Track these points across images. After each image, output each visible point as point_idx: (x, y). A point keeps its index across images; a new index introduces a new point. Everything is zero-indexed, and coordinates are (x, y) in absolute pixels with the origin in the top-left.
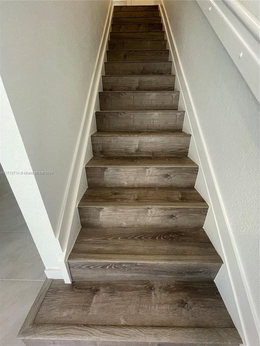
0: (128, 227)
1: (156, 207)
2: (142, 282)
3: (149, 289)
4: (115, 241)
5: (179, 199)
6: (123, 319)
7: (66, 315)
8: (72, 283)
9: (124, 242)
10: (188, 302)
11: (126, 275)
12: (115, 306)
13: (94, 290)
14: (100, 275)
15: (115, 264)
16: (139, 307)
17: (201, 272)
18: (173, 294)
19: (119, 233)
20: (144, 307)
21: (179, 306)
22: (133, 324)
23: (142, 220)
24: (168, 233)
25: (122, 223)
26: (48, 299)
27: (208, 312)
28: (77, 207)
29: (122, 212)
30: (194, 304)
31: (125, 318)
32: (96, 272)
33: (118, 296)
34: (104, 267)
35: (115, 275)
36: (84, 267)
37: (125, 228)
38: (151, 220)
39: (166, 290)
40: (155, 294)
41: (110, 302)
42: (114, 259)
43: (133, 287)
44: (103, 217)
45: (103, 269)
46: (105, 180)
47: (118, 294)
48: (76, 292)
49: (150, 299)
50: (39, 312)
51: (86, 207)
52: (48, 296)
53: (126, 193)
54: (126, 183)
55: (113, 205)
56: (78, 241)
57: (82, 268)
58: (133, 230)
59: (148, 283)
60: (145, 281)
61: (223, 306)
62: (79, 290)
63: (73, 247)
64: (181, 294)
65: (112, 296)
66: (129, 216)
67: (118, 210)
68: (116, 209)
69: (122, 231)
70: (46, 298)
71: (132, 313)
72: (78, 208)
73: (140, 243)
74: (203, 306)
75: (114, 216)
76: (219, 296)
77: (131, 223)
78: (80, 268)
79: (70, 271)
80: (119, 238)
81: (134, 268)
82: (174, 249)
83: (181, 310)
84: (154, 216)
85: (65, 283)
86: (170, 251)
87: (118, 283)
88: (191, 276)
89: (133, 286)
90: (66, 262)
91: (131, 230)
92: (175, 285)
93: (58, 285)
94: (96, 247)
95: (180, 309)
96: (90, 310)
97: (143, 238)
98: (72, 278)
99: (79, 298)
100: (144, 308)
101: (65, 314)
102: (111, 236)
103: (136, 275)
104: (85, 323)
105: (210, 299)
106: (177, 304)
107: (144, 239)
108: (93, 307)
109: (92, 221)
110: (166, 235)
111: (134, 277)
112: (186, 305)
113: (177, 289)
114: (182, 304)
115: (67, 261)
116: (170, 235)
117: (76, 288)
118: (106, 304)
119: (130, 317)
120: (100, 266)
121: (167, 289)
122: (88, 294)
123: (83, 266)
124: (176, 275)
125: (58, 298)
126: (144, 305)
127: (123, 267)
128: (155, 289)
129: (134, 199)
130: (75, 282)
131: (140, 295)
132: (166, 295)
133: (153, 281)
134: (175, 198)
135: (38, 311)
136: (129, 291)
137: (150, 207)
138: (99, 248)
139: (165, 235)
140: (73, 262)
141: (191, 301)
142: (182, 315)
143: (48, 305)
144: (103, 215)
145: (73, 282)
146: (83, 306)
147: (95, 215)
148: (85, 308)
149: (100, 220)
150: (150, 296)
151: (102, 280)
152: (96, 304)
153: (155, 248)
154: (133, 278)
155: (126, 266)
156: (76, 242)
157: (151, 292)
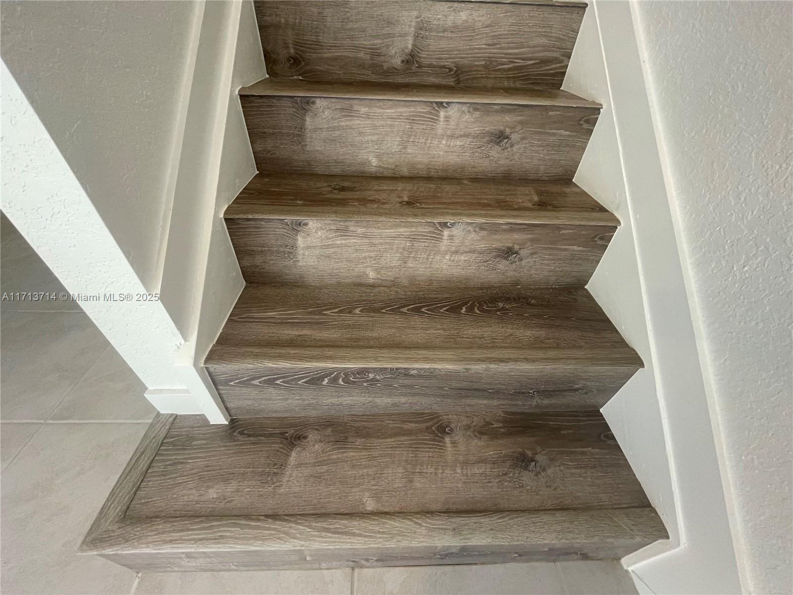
0: (380, 286)
1: (469, 221)
2: (419, 416)
3: (436, 432)
4: (346, 316)
5: (533, 205)
6: (369, 499)
7: (215, 496)
8: (230, 422)
9: (371, 319)
10: (538, 457)
11: (377, 400)
12: (349, 471)
13: (291, 438)
14: (307, 402)
15: (347, 373)
16: (411, 471)
17: (577, 390)
18: (500, 442)
19: (355, 299)
20: (424, 471)
21: (514, 466)
22: (397, 509)
23: (421, 263)
24: (493, 300)
25: (365, 273)
26: (163, 461)
27: (585, 477)
28: (222, 216)
29: (365, 236)
30: (552, 460)
31: (376, 496)
32: (294, 394)
33: (357, 448)
34: (315, 380)
35: (347, 400)
36: (256, 382)
37: (373, 286)
38: (449, 263)
39: (481, 433)
40: (454, 443)
41: (335, 462)
42: (343, 359)
43: (397, 428)
44: (307, 253)
45: (312, 387)
46: (308, 148)
47: (357, 444)
48: (241, 443)
49: (441, 452)
50: (138, 492)
51: (250, 217)
52: (162, 455)
53: (375, 188)
54: (374, 162)
55: (336, 212)
56: (235, 318)
57: (251, 384)
58: (396, 292)
59: (433, 419)
60: (426, 413)
61: (622, 462)
62: (252, 438)
63: (221, 331)
64: (520, 440)
65: (341, 448)
66: (386, 251)
67: (351, 229)
68: (347, 227)
69: (363, 294)
70: (156, 458)
71: (395, 486)
72: (226, 220)
73: (417, 320)
74: (574, 465)
75: (340, 251)
76: (614, 443)
77: (390, 274)
78: (246, 383)
79: (219, 394)
80: (357, 311)
81: (401, 381)
82: (509, 335)
83: (519, 473)
84: (456, 252)
85: (211, 423)
86: (501, 339)
87: (357, 421)
88: (546, 402)
89: (396, 425)
90: (202, 368)
91: (390, 291)
92: (505, 421)
93: (192, 427)
94: (292, 332)
95: (517, 472)
96: (281, 481)
97: (423, 310)
98: (227, 410)
99: (252, 457)
100: (427, 473)
101: (212, 493)
102: (332, 306)
103: (404, 402)
104: (270, 512)
105: (590, 449)
106: (508, 463)
107: (426, 313)
108: (291, 475)
109: (275, 264)
110: (487, 304)
111: (398, 406)
112: (533, 463)
113: (508, 430)
114: (523, 461)
115: (202, 365)
116: (499, 304)
117: (241, 433)
118: (324, 467)
119: (390, 494)
120: (303, 378)
121: (485, 431)
122: (276, 446)
123: (254, 379)
124: (512, 400)
125: (191, 459)
126: (425, 467)
127: (367, 381)
128: (452, 432)
129: (400, 203)
130: (237, 422)
131: (414, 446)
132: (481, 443)
133: (448, 415)
134: (520, 203)
135: (137, 490)
136: (386, 438)
137: (449, 220)
138: (297, 333)
139: (485, 302)
140: (222, 368)
141: (545, 455)
142: (523, 486)
143: (164, 475)
144: (309, 247)
145: (232, 421)
146: (262, 474)
147: (281, 246)
148: (269, 479)
149: (298, 261)
150: (443, 447)
151: (313, 413)
152: (299, 469)
153: (458, 333)
154: (396, 408)
155: (378, 378)
156: (229, 320)
157: (444, 439)
